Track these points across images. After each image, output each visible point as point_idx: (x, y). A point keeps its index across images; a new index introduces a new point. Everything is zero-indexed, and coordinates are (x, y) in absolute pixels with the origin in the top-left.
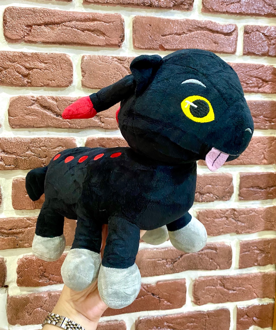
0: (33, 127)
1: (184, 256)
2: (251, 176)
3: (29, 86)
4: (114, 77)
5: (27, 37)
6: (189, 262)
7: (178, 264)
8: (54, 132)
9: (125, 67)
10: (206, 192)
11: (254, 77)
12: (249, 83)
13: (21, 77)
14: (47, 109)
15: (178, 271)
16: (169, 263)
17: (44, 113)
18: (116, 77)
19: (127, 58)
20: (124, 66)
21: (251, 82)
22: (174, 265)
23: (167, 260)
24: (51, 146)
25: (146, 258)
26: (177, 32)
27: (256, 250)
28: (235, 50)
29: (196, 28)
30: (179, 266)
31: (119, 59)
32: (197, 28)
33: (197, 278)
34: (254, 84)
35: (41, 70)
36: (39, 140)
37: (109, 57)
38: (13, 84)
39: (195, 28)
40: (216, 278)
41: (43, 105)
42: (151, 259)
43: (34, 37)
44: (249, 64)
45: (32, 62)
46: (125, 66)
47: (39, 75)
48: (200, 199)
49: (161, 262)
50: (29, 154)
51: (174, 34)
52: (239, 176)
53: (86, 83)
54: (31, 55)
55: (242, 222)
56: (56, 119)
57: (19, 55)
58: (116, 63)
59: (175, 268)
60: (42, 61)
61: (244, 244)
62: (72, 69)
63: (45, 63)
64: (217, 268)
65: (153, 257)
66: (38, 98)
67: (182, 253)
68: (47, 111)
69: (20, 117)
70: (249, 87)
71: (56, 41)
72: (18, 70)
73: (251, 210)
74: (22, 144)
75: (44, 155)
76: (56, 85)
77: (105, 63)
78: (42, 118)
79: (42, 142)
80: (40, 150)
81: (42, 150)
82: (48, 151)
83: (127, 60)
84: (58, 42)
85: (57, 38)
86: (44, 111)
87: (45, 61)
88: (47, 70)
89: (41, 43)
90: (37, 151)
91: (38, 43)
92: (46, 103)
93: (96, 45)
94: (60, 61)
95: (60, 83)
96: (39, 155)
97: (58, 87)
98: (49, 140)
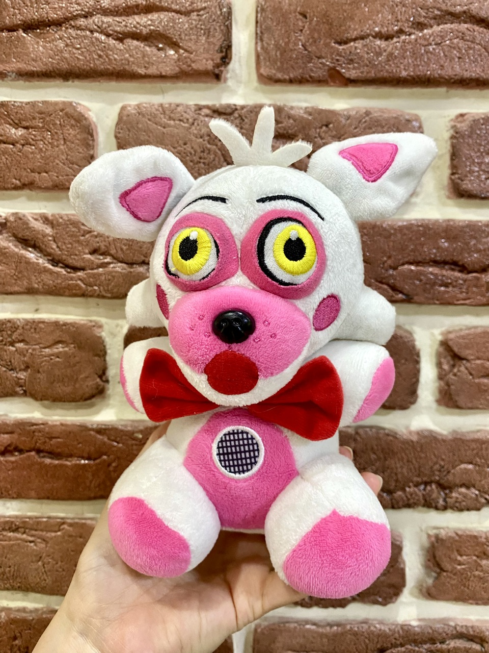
10: (458, 482)
14: (30, 246)
17: (21, 257)
19: (238, 108)
24: (40, 341)
25: (283, 648)
26: (380, 32)
29: (437, 15)
31: (214, 111)
32: (440, 17)
35: (14, 146)
36: (11, 325)
37: (190, 107)
39: (435, 19)
41: (20, 235)
47: (9, 158)
48: (441, 502)
51: (371, 37)
56: (51, 273)
60: (16, 121)
63: (24, 128)
66: (8, 218)
67: (385, 644)
68: (30, 252)
71: (51, 69)
75: (21, 364)
76: (51, 183)
77: (177, 122)
78: (17, 269)
79: (18, 331)
80: (12, 351)
81: (16, 350)
82: (32, 354)
83: (236, 112)
84: (57, 72)
85: (54, 59)
86: (23, 252)
87: (25, 124)
88: (30, 145)
89: (15, 77)
90: (5, 353)
91: (9, 78)
92: (26, 230)
93: (155, 74)
94: (62, 120)
95: (60, 177)
96: (11, 364)
97: (56, 188)
98: (33, 326)
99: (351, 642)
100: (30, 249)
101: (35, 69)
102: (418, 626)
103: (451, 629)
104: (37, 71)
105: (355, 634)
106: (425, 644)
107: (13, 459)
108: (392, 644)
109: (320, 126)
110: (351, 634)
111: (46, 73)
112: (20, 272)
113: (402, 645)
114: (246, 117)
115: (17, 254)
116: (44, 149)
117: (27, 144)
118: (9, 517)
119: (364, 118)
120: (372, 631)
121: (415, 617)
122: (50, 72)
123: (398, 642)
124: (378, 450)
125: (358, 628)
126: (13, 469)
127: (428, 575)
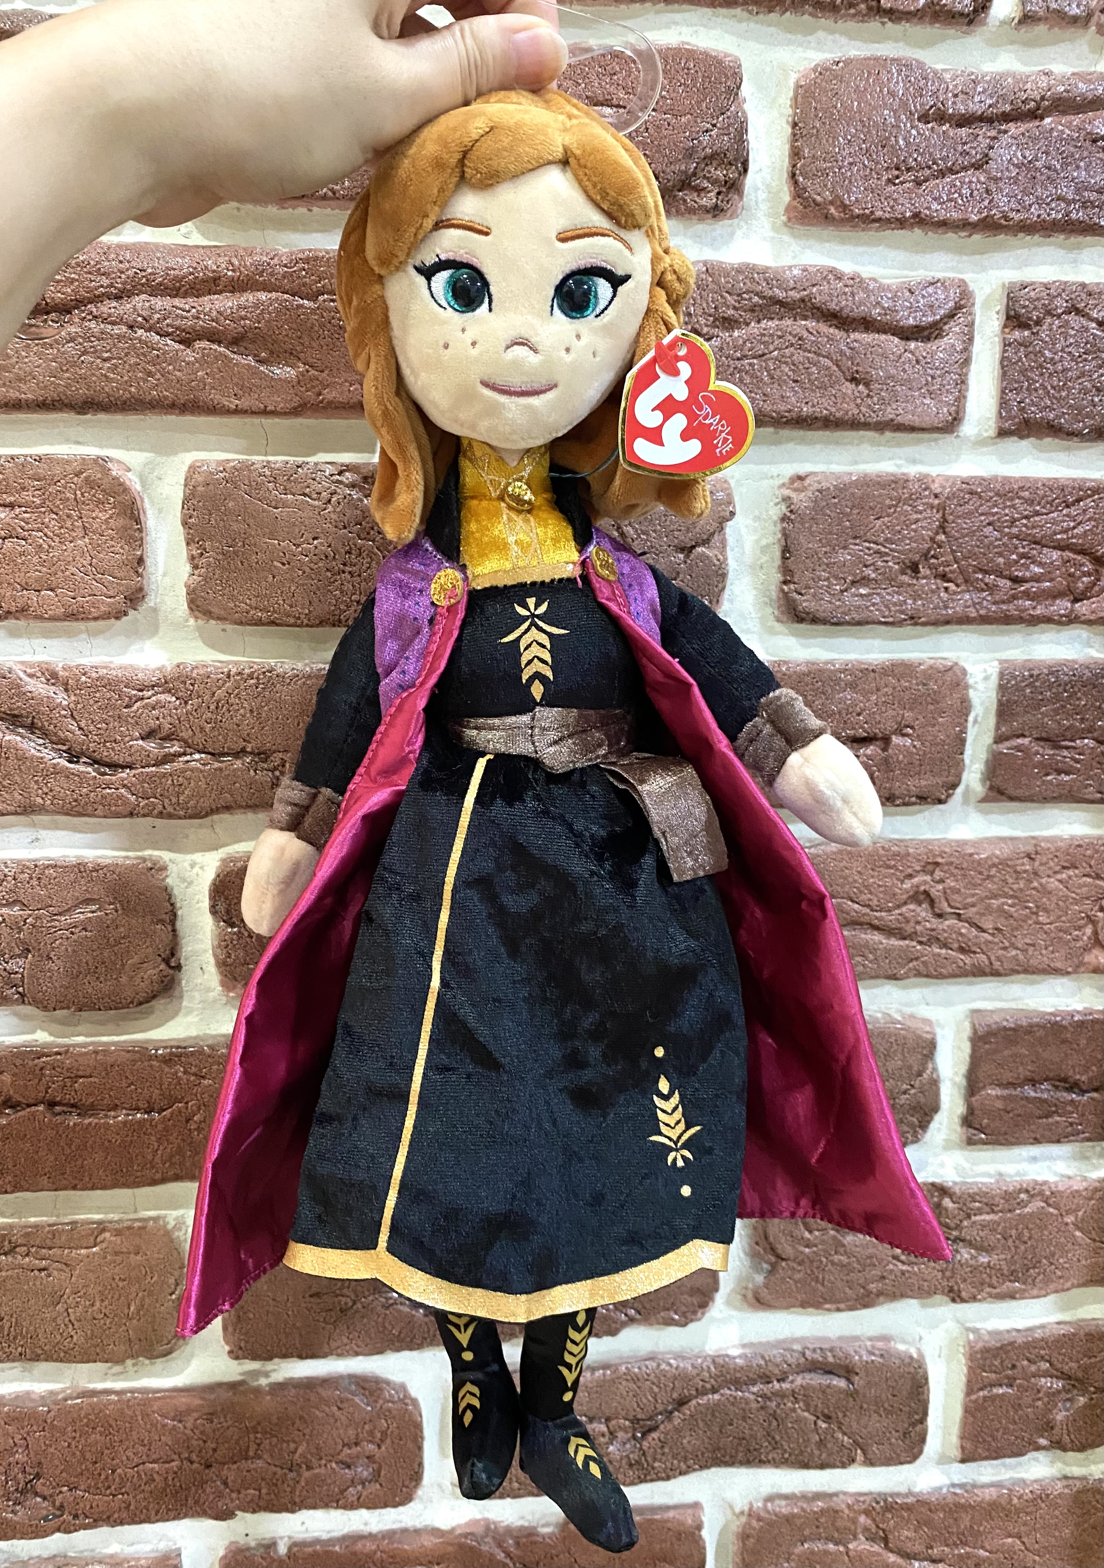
1: (694, 1402)
2: (1030, 1029)
6: (717, 1429)
7: (663, 1444)
8: (64, 833)
11: (1054, 548)
12: (1028, 574)
14: (23, 726)
15: (663, 1475)
16: (620, 1435)
21: (1037, 570)
22: (645, 1444)
23: (614, 1422)
27: (1046, 1374)
28: (957, 412)
29: (755, 305)
30: (666, 1450)
32: (762, 308)
33: (760, 1504)
34: (1051, 580)
39: (752, 309)
40: (848, 1506)
44: (1026, 479)
52: (967, 1031)
55: (976, 1249)
56: (68, 775)
59: (649, 1459)
61: (986, 1350)
64: (853, 1461)
70: (1027, 595)
73: (1027, 1191)
102: (740, 1356)
103: (796, 1355)
106: (754, 1384)
108: (697, 1390)
113: (714, 1391)
121: (737, 1342)
127: (756, 1268)
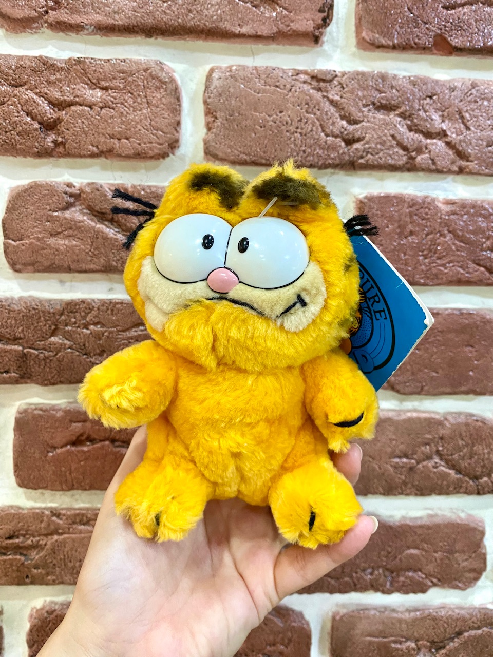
0: (69, 270)
3: (61, 156)
4: (297, 128)
5: (54, 13)
9: (332, 102)
13: (36, 130)
17: (98, 232)
18: (302, 129)
19: (339, 74)
20: (328, 98)
24: (118, 323)
25: (362, 634)
31: (313, 77)
35: (92, 109)
36: (85, 305)
37: (287, 71)
38: (17, 150)
41: (97, 208)
42: (377, 637)
43: (74, 11)
45: (68, 87)
46: (331, 97)
47: (86, 122)
49: (404, 646)
50: (58, 343)
51: (479, 3)
53: (217, 146)
54: (63, 65)
57: (34, 65)
58: (306, 87)
60: (94, 81)
62: (180, 105)
63: (102, 89)
65: (381, 632)
66: (83, 188)
67: (463, 628)
68: (107, 227)
69: (34, 241)
71: (135, 23)
72: (31, 108)
74: (40, 318)
75: (96, 347)
76: (133, 152)
77: (272, 88)
78: (92, 245)
79: (93, 312)
80: (87, 334)
81: (91, 333)
82: (108, 337)
83: (336, 79)
84: (141, 27)
85: (138, 13)
86: (99, 226)
87: (104, 84)
88: (109, 108)
89: (93, 31)
90: (78, 336)
91: (85, 31)
92: (104, 202)
93: (250, 34)
94: (145, 82)
95: (143, 145)
96: (85, 348)
97: (138, 157)
98: (110, 308)
99: (430, 626)
100: (107, 223)
101: (116, 22)
104: (118, 25)
105: (434, 619)
107: (85, 449)
109: (424, 97)
110: (430, 619)
111: (128, 28)
112: (96, 249)
114: (347, 85)
115: (93, 228)
116: (125, 113)
117: (106, 107)
118: (80, 509)
119: (470, 90)
120: (450, 615)
122: (134, 26)
123: (476, 626)
124: (466, 436)
125: (437, 613)
126: (86, 459)
